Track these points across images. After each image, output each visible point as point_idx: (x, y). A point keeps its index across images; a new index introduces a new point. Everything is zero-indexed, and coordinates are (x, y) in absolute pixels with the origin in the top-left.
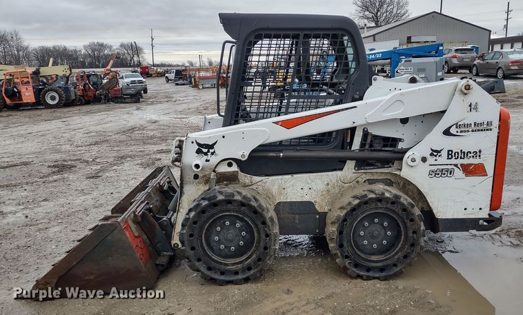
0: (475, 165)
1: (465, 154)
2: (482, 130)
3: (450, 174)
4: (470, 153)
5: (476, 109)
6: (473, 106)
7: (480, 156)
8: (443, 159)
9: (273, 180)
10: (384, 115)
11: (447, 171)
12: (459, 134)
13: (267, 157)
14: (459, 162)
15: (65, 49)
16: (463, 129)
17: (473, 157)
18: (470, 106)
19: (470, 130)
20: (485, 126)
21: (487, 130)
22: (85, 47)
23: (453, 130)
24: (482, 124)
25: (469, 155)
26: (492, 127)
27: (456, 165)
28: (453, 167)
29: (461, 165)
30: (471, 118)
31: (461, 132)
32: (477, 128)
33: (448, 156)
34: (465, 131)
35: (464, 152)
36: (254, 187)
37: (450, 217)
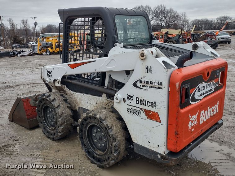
0: (153, 112)
1: (146, 103)
2: (155, 88)
3: (138, 114)
4: (149, 103)
5: (151, 71)
6: (149, 69)
7: (155, 107)
8: (134, 103)
9: (77, 95)
10: (107, 67)
11: (137, 112)
12: (142, 87)
13: (71, 83)
14: (143, 107)
15: (207, 20)
16: (144, 85)
17: (151, 106)
18: (147, 68)
19: (148, 86)
20: (157, 85)
21: (159, 88)
22: (217, 19)
23: (138, 84)
24: (155, 83)
25: (149, 104)
26: (162, 87)
27: (141, 109)
28: (139, 109)
29: (144, 109)
30: (148, 77)
31: (143, 86)
32: (152, 85)
33: (137, 101)
34: (145, 86)
35: (145, 101)
36: (71, 96)
37: (140, 144)
